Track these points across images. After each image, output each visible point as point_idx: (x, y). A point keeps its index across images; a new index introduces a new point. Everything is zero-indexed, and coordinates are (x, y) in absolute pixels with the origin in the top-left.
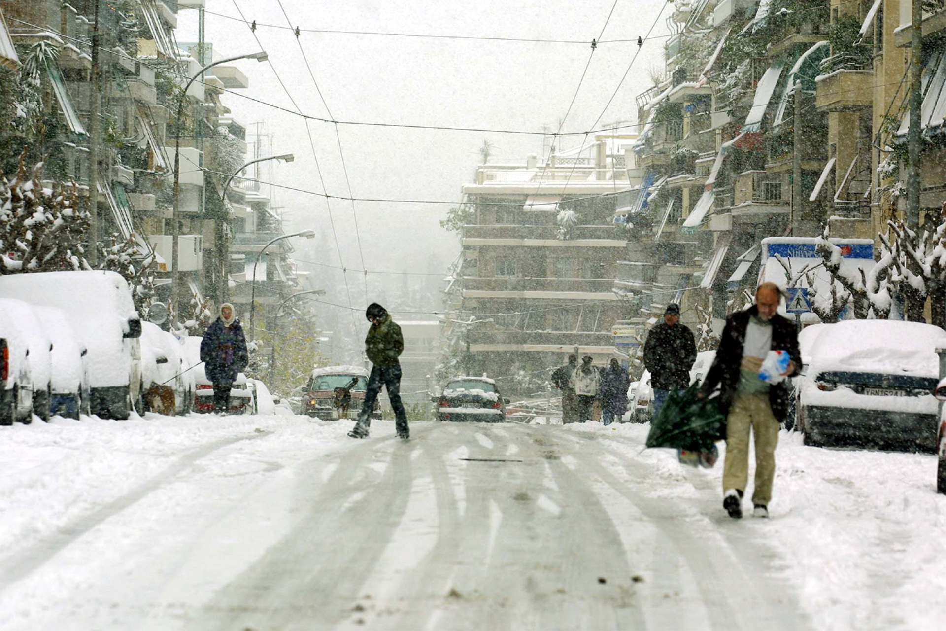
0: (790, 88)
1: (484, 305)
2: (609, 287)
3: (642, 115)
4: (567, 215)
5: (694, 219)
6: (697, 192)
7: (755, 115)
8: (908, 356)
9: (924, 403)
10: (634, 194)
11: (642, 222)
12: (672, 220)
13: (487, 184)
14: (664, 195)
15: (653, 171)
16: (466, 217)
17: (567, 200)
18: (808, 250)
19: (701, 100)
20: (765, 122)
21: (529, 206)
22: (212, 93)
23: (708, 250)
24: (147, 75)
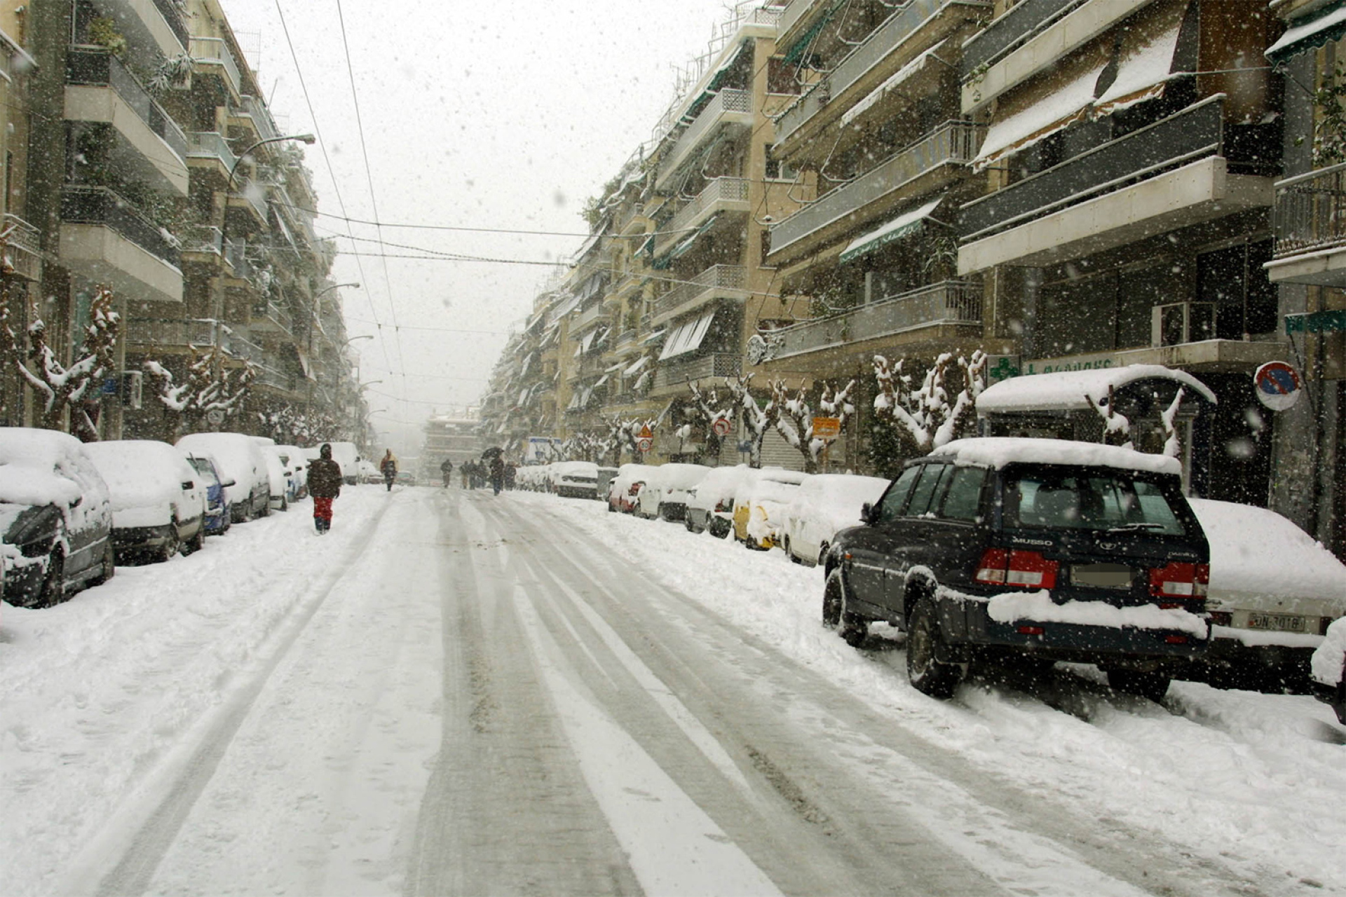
0: (531, 394)
1: (433, 454)
2: (470, 449)
3: (482, 401)
4: (458, 429)
5: (500, 431)
6: (500, 423)
7: (520, 402)
8: (588, 472)
9: (593, 485)
10: (479, 425)
11: (481, 432)
12: (492, 430)
13: (434, 420)
14: (489, 424)
15: (485, 417)
16: (427, 428)
17: (458, 424)
18: (545, 441)
19: (501, 398)
20: (525, 403)
21: (447, 426)
22: (360, 391)
23: (504, 440)
24: (345, 386)
